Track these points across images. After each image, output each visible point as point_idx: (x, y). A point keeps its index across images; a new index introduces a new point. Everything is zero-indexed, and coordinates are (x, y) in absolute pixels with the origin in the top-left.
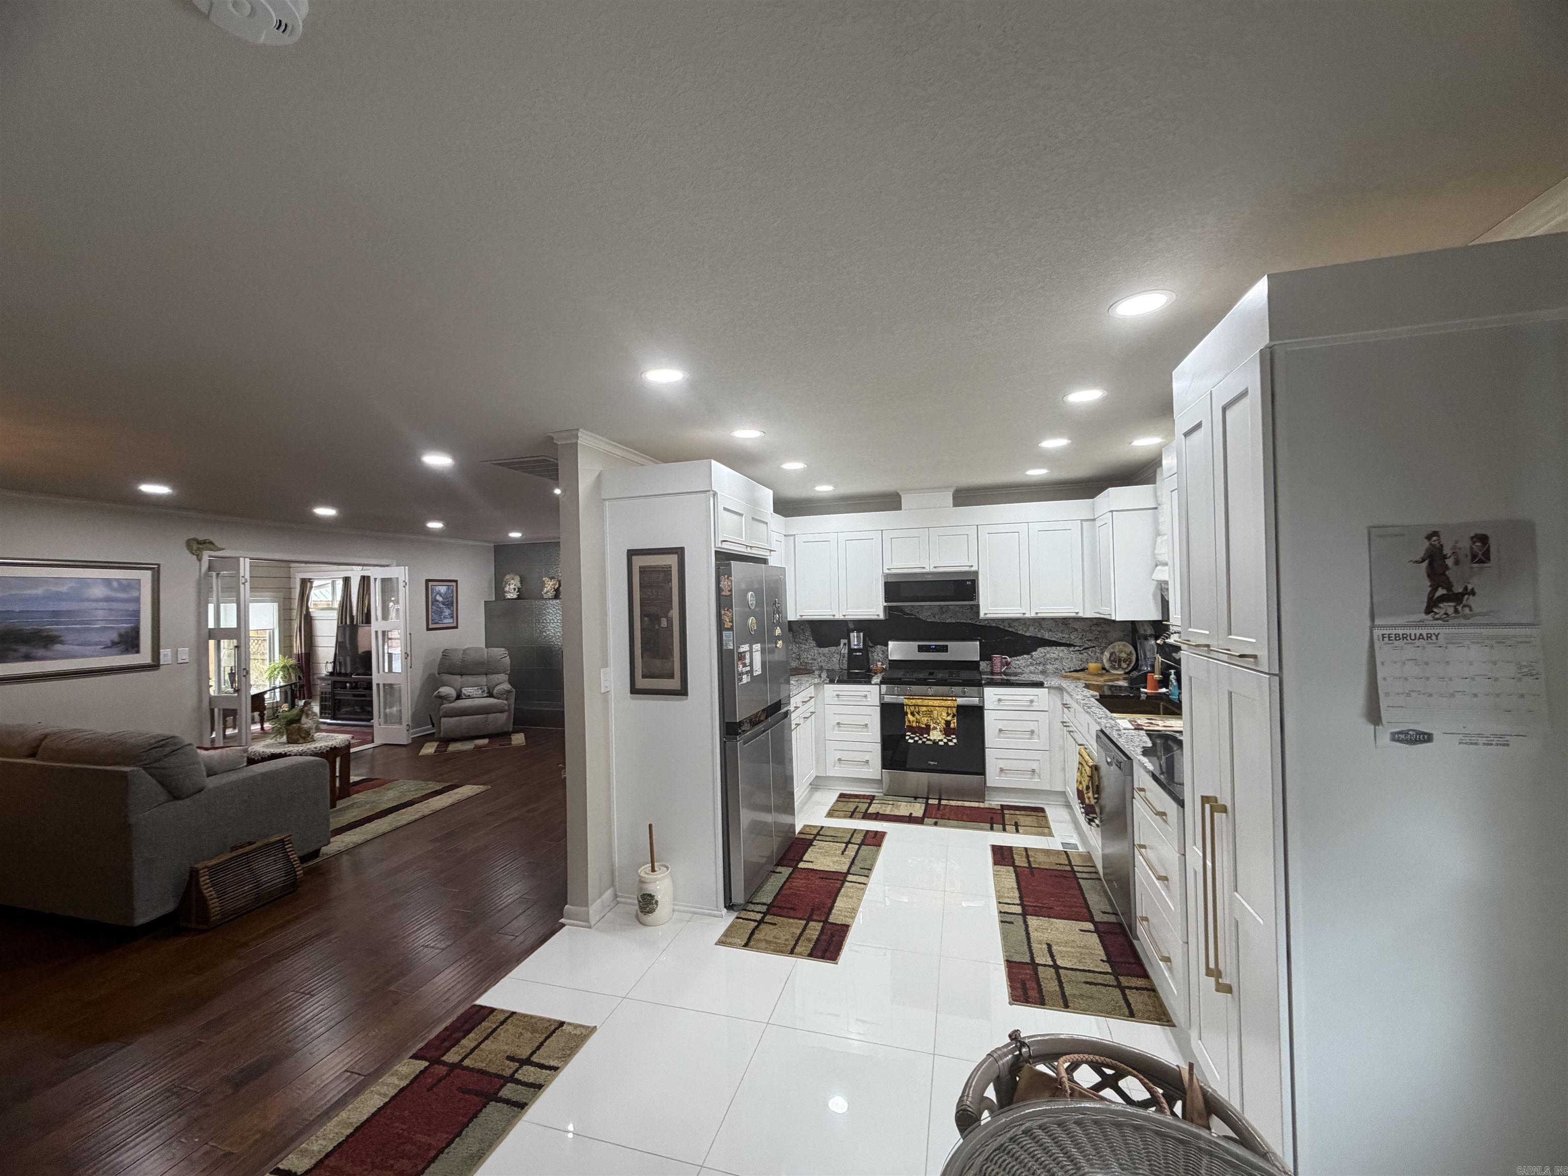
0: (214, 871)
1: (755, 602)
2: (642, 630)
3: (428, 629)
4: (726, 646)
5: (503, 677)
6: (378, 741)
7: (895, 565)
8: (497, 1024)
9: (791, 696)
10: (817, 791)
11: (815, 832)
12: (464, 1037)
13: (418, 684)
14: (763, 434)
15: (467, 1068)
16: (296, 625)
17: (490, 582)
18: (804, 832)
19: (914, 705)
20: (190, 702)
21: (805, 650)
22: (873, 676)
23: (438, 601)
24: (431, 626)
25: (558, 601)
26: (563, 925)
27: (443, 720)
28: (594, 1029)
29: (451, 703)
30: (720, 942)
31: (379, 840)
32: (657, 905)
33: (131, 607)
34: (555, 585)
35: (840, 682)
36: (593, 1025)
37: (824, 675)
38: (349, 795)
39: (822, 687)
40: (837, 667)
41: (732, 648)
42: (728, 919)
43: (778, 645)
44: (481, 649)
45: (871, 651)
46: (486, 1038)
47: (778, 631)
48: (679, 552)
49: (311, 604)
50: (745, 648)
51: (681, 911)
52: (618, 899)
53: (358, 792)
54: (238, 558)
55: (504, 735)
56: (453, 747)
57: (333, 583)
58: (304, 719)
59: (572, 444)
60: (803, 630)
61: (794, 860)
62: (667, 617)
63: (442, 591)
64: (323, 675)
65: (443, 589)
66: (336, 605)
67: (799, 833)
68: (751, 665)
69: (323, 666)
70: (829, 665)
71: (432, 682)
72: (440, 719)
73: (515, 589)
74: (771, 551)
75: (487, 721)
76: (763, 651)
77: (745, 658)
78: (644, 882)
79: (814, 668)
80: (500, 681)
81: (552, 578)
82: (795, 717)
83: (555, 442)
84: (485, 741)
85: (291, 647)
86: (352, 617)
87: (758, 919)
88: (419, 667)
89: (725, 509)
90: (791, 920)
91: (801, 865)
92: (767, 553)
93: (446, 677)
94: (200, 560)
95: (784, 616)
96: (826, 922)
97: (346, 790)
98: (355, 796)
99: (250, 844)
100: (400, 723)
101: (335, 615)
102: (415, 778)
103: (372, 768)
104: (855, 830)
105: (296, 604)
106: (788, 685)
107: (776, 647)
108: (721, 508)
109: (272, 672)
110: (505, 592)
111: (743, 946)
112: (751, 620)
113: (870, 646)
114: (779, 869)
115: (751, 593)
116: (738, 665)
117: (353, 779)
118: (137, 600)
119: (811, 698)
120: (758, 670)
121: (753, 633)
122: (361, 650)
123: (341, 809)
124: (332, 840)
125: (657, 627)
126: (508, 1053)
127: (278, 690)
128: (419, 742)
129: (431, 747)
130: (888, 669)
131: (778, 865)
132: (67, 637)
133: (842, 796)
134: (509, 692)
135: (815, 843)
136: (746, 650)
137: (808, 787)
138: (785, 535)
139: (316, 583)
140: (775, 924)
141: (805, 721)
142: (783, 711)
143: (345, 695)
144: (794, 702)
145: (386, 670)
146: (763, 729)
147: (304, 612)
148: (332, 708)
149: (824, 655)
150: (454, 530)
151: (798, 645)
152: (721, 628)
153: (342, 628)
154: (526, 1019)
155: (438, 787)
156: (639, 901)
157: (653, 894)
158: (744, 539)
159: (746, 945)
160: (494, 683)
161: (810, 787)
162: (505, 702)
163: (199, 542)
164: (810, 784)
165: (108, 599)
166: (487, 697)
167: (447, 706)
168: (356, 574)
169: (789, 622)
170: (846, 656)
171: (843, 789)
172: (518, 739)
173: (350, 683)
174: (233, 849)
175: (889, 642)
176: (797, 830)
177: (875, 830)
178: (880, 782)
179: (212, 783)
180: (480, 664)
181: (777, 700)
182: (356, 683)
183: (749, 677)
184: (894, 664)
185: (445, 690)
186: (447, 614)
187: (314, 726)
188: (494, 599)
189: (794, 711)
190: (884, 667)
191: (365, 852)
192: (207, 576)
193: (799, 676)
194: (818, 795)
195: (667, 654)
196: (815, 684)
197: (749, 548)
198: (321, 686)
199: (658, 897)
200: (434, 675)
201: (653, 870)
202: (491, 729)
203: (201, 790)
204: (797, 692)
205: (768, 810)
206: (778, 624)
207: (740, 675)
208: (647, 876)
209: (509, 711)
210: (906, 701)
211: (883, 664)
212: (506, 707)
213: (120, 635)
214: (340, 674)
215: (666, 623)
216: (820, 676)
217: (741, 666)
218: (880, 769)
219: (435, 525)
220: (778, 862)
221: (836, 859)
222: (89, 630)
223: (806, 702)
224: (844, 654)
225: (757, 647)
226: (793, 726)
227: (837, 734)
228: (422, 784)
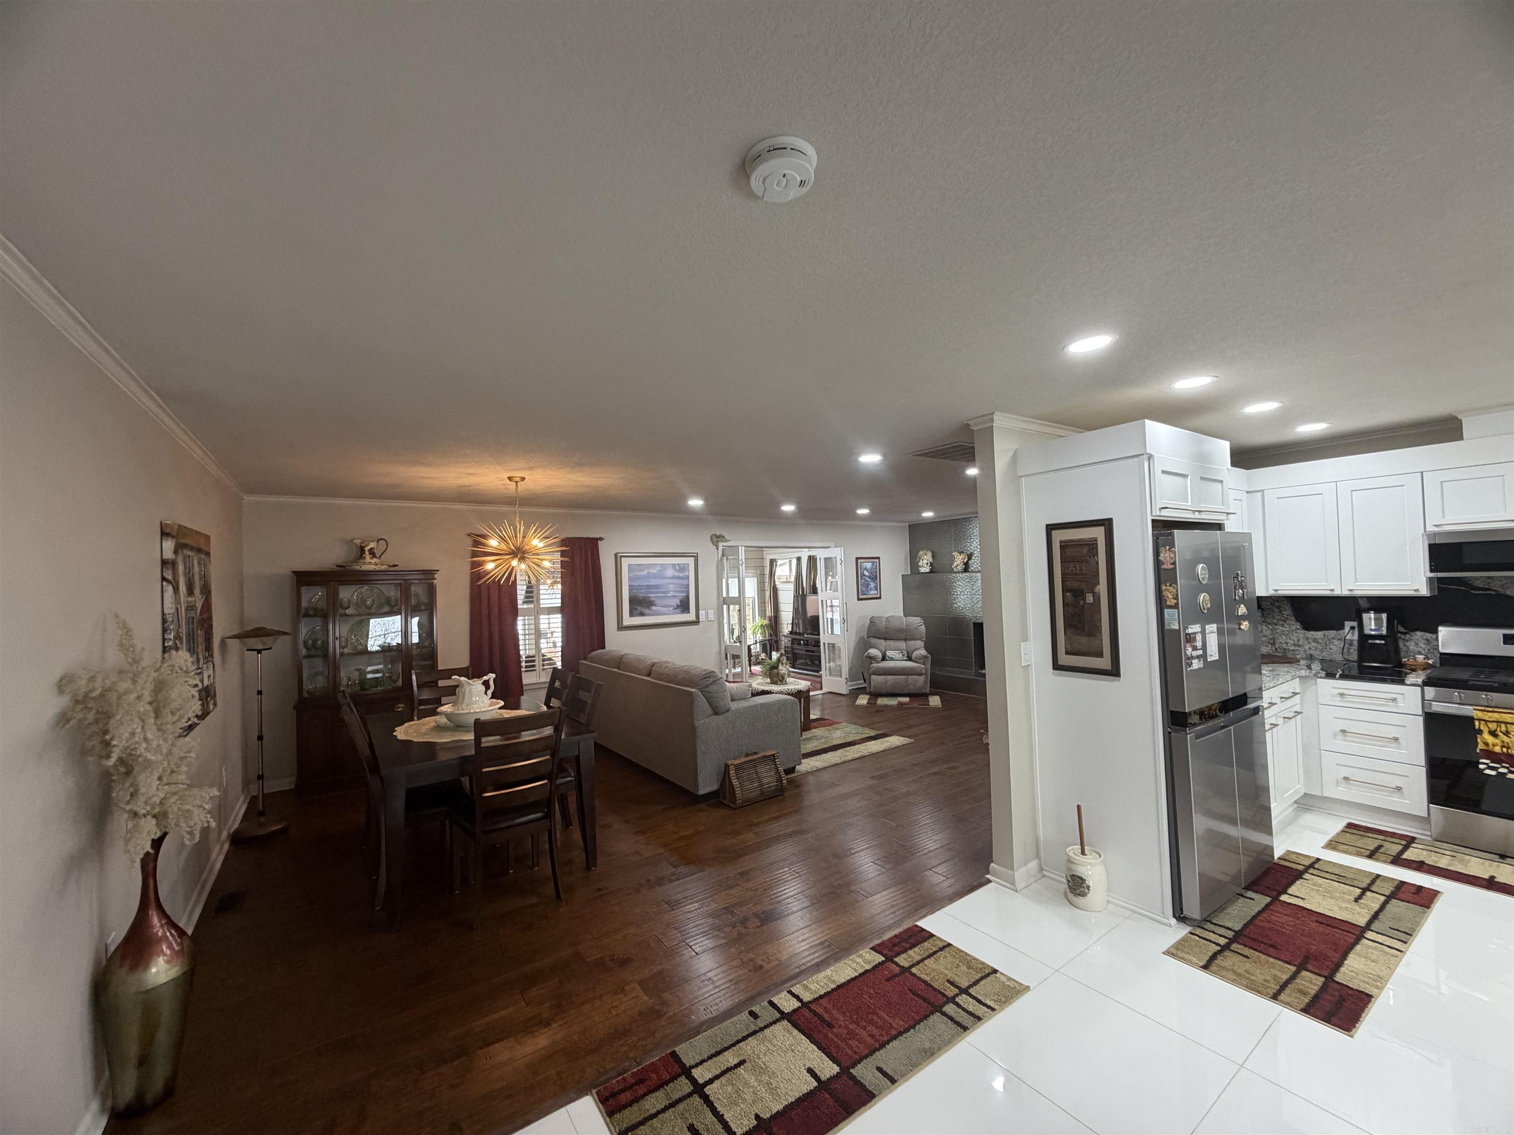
0: (738, 767)
1: (1207, 576)
2: (1065, 605)
3: (859, 599)
4: (1169, 625)
5: (920, 643)
6: (825, 690)
7: (1449, 519)
8: (937, 949)
9: (1263, 689)
10: (1305, 812)
11: (1307, 863)
12: (910, 948)
13: (852, 645)
14: (1216, 379)
15: (914, 975)
16: (767, 594)
17: (906, 558)
18: (1287, 858)
19: (1497, 722)
20: (716, 649)
21: (1283, 633)
22: (1406, 674)
23: (865, 575)
24: (861, 597)
25: (968, 574)
26: (989, 881)
27: (873, 677)
28: (1027, 988)
29: (878, 663)
30: (1168, 953)
31: (833, 768)
32: (1089, 890)
33: (684, 582)
34: (965, 558)
35: (1343, 677)
36: (1026, 984)
37: (1316, 666)
38: (809, 729)
39: (1313, 681)
40: (1339, 658)
41: (1177, 628)
42: (1179, 932)
43: (1242, 627)
44: (900, 618)
45: (1404, 640)
46: (929, 957)
47: (1242, 610)
48: (1107, 524)
49: (776, 580)
50: (1195, 628)
51: (1116, 905)
52: (1044, 872)
53: (815, 728)
54: (738, 547)
55: (925, 696)
56: (881, 701)
57: (790, 562)
58: (780, 667)
59: (988, 427)
60: (1279, 607)
61: (1274, 890)
62: (1094, 593)
63: (868, 567)
64: (786, 634)
65: (869, 565)
66: (793, 579)
67: (1279, 858)
68: (1204, 647)
69: (785, 626)
70: (1324, 654)
71: (863, 644)
72: (870, 675)
73: (927, 564)
74: (1228, 514)
75: (907, 681)
76: (1220, 632)
77: (1195, 640)
78: (1072, 863)
79: (1298, 656)
80: (917, 647)
81: (961, 553)
82: (1269, 716)
83: (971, 428)
84: (906, 700)
85: (765, 611)
86: (803, 588)
87: (1222, 944)
88: (853, 631)
89: (1164, 472)
90: (1271, 960)
91: (1284, 898)
92: (1224, 517)
93: (873, 641)
94: (717, 549)
95: (1250, 589)
96: (1330, 978)
97: (807, 725)
98: (814, 730)
99: (755, 753)
100: (841, 677)
101: (791, 587)
102: (855, 723)
103: (823, 710)
104: (1378, 876)
105: (767, 579)
106: (1258, 676)
107: (1240, 629)
108: (1158, 472)
109: (755, 629)
110: (920, 567)
111: (1201, 967)
112: (1203, 597)
113: (1400, 632)
114: (1250, 894)
115: (1201, 565)
116: (1185, 647)
117: (812, 717)
118: (688, 578)
119: (1295, 694)
120: (1213, 654)
121: (1206, 611)
122: (809, 615)
123: (806, 739)
124: (802, 761)
125: (1081, 603)
126: (948, 977)
127: (758, 644)
128: (855, 693)
129: (863, 698)
130: (1438, 665)
131: (1248, 888)
132: (658, 602)
133: (1350, 826)
134: (925, 657)
135: (1306, 876)
136: (1196, 631)
137: (1291, 806)
138: (1247, 492)
139: (779, 562)
140: (1247, 957)
141: (1285, 722)
142: (1251, 706)
143: (801, 650)
144: (1268, 696)
145: (830, 633)
146: (1222, 724)
147: (772, 585)
148: (794, 659)
149: (1315, 640)
150: (877, 514)
151: (1270, 627)
152: (1161, 604)
153: (796, 597)
154: (961, 954)
155: (873, 733)
156: (1068, 881)
157: (1084, 878)
158: (1190, 504)
159: (1206, 967)
160: (913, 648)
161: (1296, 805)
162: (923, 666)
163: (717, 537)
164: (1295, 802)
165: (674, 577)
166: (906, 660)
167: (875, 665)
168: (805, 554)
169: (1258, 597)
170: (1356, 643)
171: (1353, 817)
172: (935, 701)
173: (804, 641)
174: (747, 755)
175: (1440, 628)
176: (1277, 854)
177: (1418, 884)
178: (1426, 820)
179: (734, 706)
180: (901, 631)
181: (1241, 692)
182: (807, 641)
183: (1202, 662)
184: (1448, 659)
185: (873, 652)
186: (872, 586)
187: (787, 673)
188: (910, 573)
189: (1269, 707)
190: (1430, 662)
191: (825, 776)
192: (722, 559)
193: (1276, 665)
194: (1308, 818)
195: (1094, 631)
196: (1301, 677)
197: (1197, 513)
198: (785, 642)
199: (1090, 882)
200: (863, 638)
201: (1083, 853)
202: (911, 689)
203: (728, 711)
204: (1272, 685)
205: (1232, 821)
206: (1243, 600)
207: (1189, 659)
208: (1076, 857)
209: (926, 674)
210: (1477, 714)
211: (1427, 658)
212: (924, 671)
213: (681, 601)
214: (796, 633)
215: (1092, 599)
216: (1309, 667)
217: (1190, 649)
218: (1426, 804)
219: (863, 511)
220: (1249, 885)
221: (1344, 905)
222: (666, 597)
223: (1287, 698)
224: (1351, 641)
225: (1212, 628)
226: (1267, 727)
227: (1340, 743)
228: (861, 729)
